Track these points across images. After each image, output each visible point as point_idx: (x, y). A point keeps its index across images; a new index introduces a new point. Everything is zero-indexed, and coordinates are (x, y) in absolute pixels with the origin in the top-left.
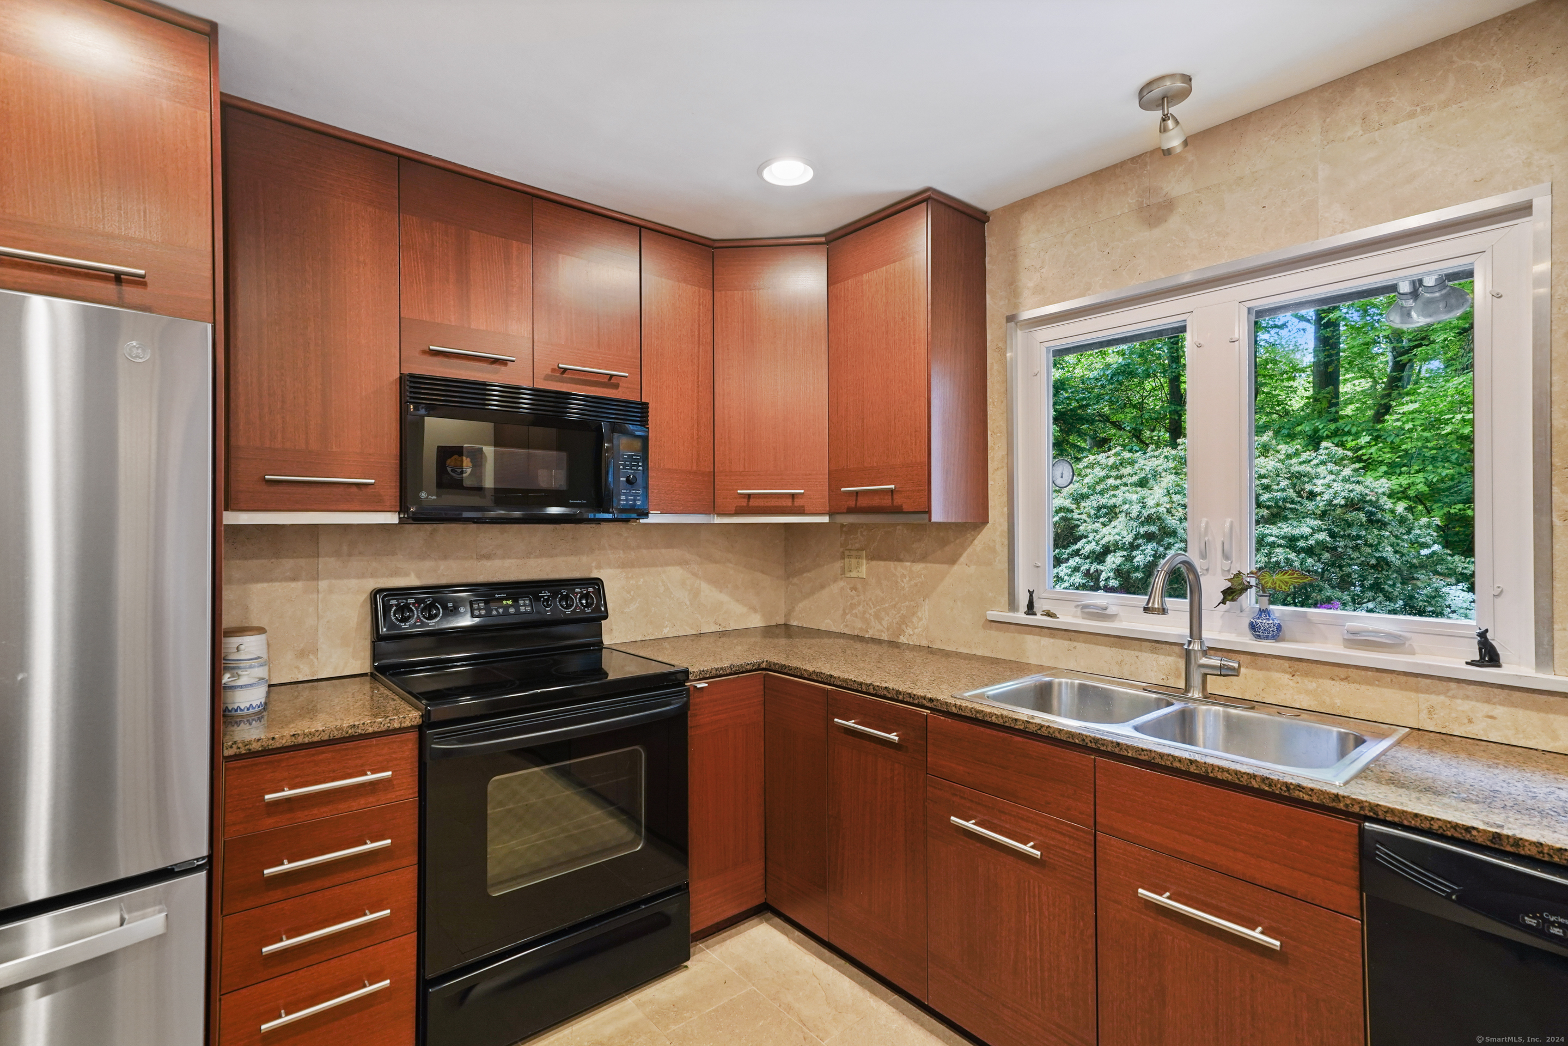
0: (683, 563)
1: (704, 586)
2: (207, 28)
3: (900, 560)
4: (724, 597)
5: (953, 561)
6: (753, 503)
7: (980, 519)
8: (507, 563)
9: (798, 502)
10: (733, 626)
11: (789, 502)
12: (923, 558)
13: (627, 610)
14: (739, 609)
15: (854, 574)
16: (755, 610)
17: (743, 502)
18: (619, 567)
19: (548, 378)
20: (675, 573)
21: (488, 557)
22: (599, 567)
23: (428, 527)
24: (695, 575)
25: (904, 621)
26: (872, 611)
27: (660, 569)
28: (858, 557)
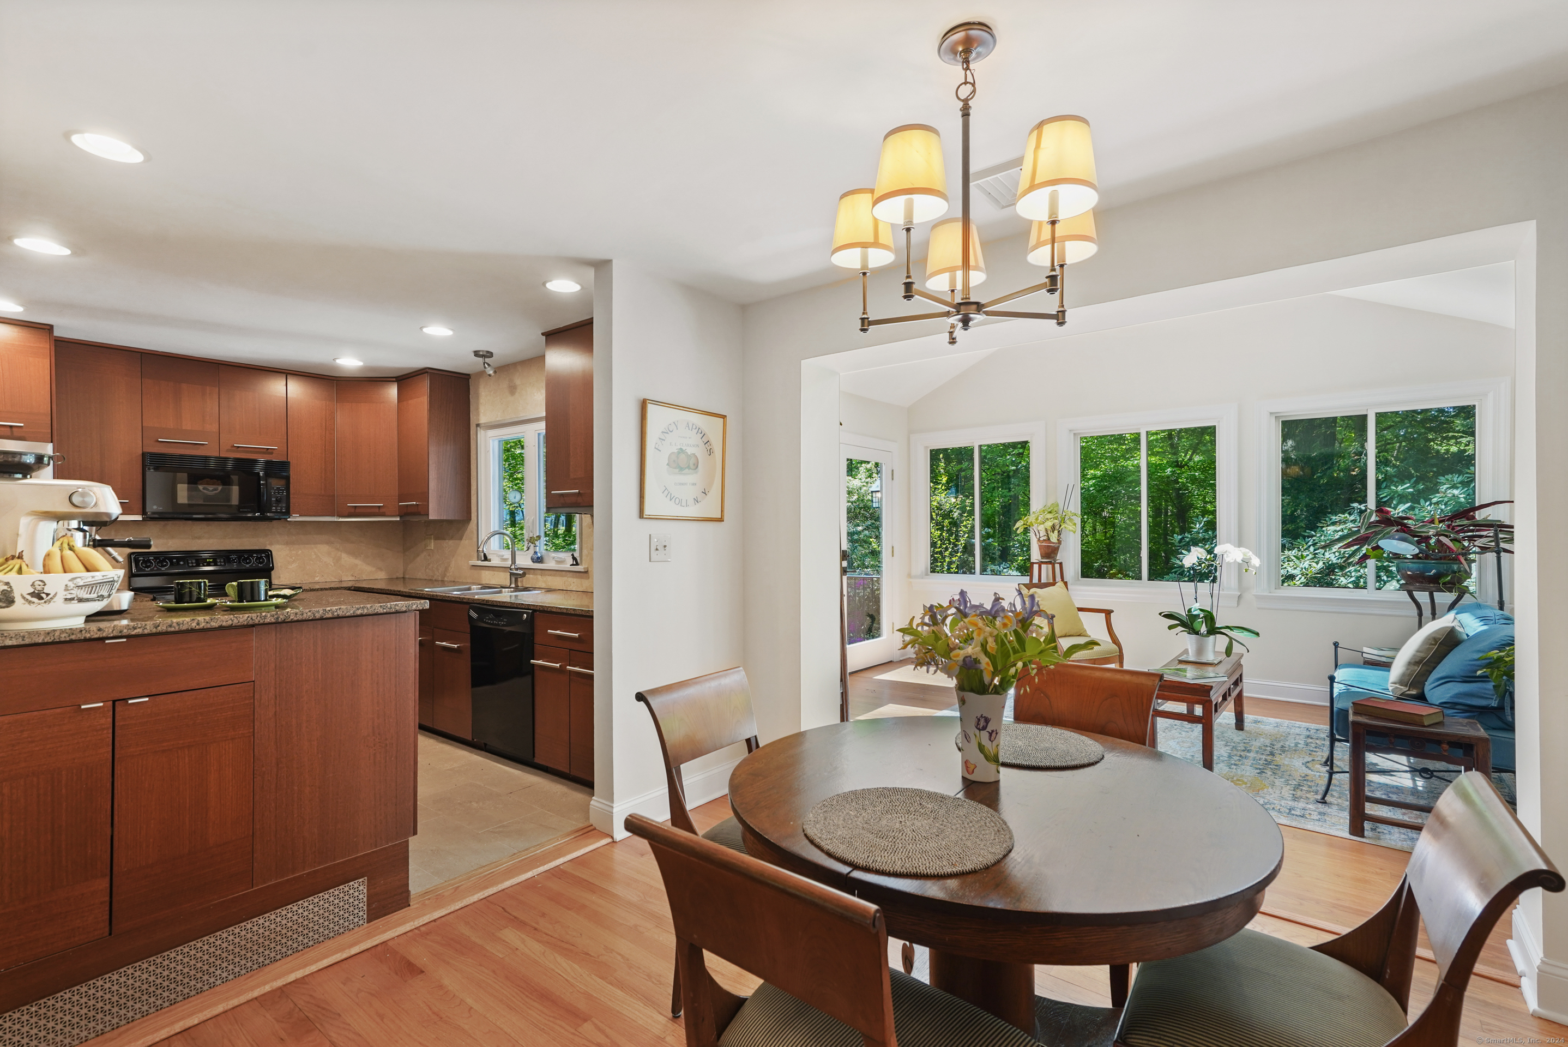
0: (328, 543)
1: (344, 556)
2: (48, 327)
3: (444, 539)
4: (358, 562)
5: (461, 539)
6: (358, 510)
7: (469, 519)
8: (211, 541)
9: (382, 510)
10: (365, 578)
11: (377, 510)
12: (452, 538)
13: (290, 567)
14: (368, 568)
15: (429, 548)
16: (381, 569)
17: (353, 510)
18: (284, 544)
19: (228, 451)
20: (324, 548)
21: (199, 538)
22: (271, 544)
23: (162, 523)
24: (338, 549)
25: (446, 569)
26: (435, 566)
27: (313, 546)
28: (431, 538)
